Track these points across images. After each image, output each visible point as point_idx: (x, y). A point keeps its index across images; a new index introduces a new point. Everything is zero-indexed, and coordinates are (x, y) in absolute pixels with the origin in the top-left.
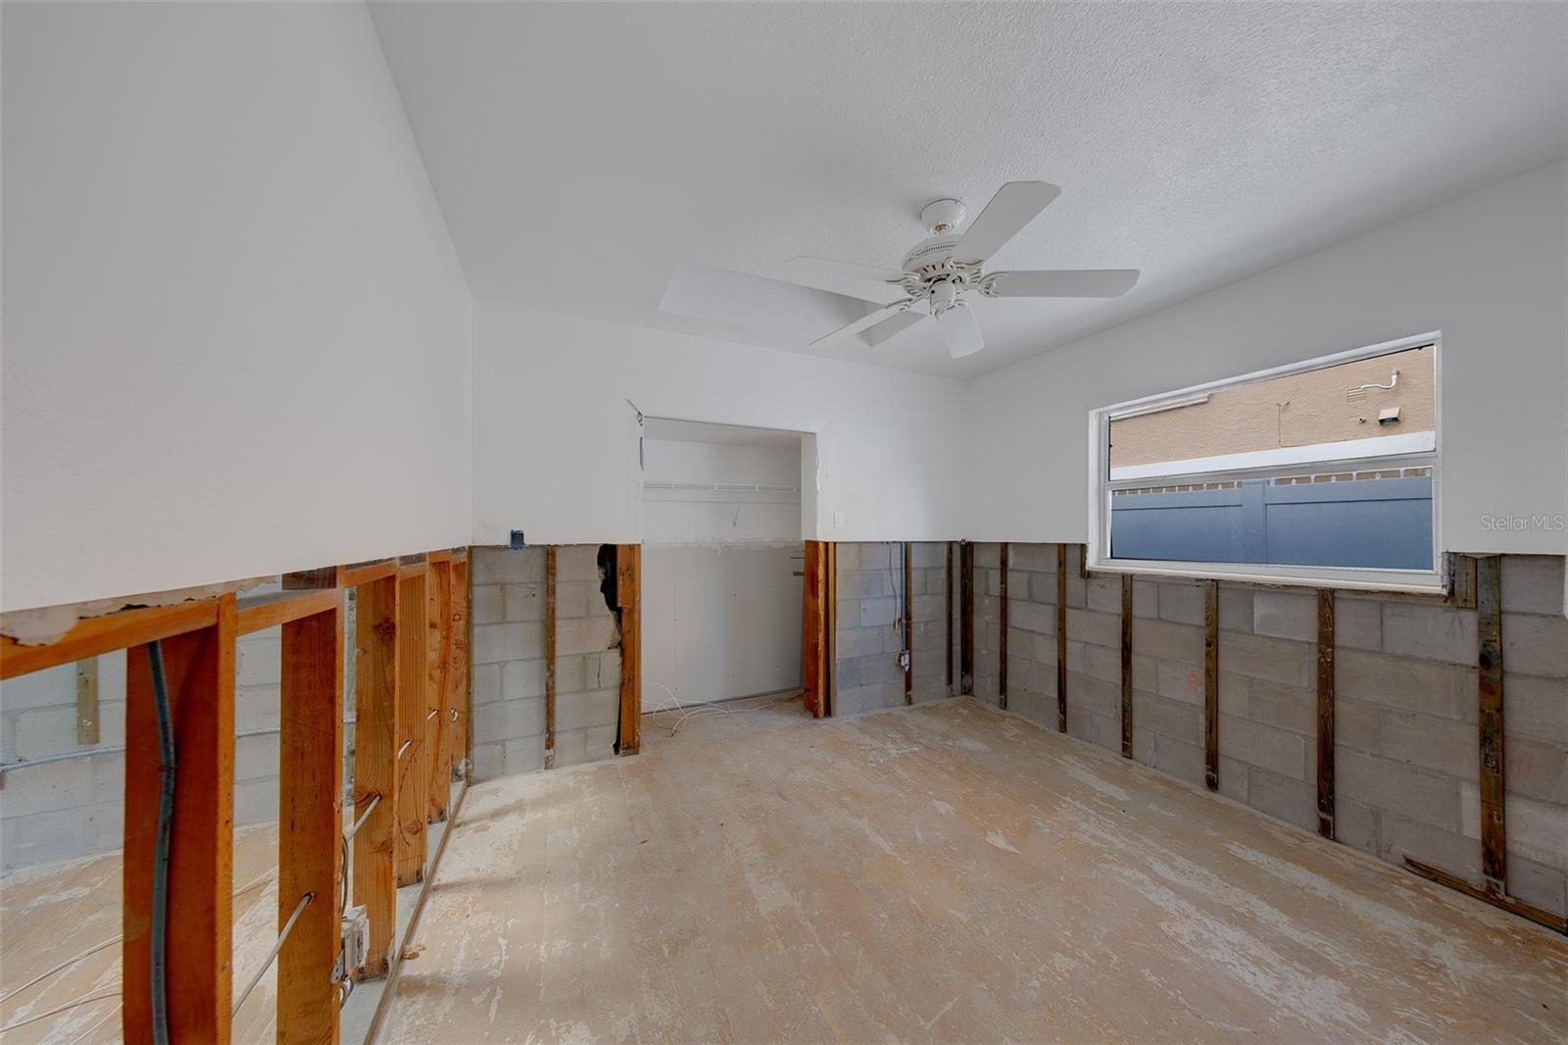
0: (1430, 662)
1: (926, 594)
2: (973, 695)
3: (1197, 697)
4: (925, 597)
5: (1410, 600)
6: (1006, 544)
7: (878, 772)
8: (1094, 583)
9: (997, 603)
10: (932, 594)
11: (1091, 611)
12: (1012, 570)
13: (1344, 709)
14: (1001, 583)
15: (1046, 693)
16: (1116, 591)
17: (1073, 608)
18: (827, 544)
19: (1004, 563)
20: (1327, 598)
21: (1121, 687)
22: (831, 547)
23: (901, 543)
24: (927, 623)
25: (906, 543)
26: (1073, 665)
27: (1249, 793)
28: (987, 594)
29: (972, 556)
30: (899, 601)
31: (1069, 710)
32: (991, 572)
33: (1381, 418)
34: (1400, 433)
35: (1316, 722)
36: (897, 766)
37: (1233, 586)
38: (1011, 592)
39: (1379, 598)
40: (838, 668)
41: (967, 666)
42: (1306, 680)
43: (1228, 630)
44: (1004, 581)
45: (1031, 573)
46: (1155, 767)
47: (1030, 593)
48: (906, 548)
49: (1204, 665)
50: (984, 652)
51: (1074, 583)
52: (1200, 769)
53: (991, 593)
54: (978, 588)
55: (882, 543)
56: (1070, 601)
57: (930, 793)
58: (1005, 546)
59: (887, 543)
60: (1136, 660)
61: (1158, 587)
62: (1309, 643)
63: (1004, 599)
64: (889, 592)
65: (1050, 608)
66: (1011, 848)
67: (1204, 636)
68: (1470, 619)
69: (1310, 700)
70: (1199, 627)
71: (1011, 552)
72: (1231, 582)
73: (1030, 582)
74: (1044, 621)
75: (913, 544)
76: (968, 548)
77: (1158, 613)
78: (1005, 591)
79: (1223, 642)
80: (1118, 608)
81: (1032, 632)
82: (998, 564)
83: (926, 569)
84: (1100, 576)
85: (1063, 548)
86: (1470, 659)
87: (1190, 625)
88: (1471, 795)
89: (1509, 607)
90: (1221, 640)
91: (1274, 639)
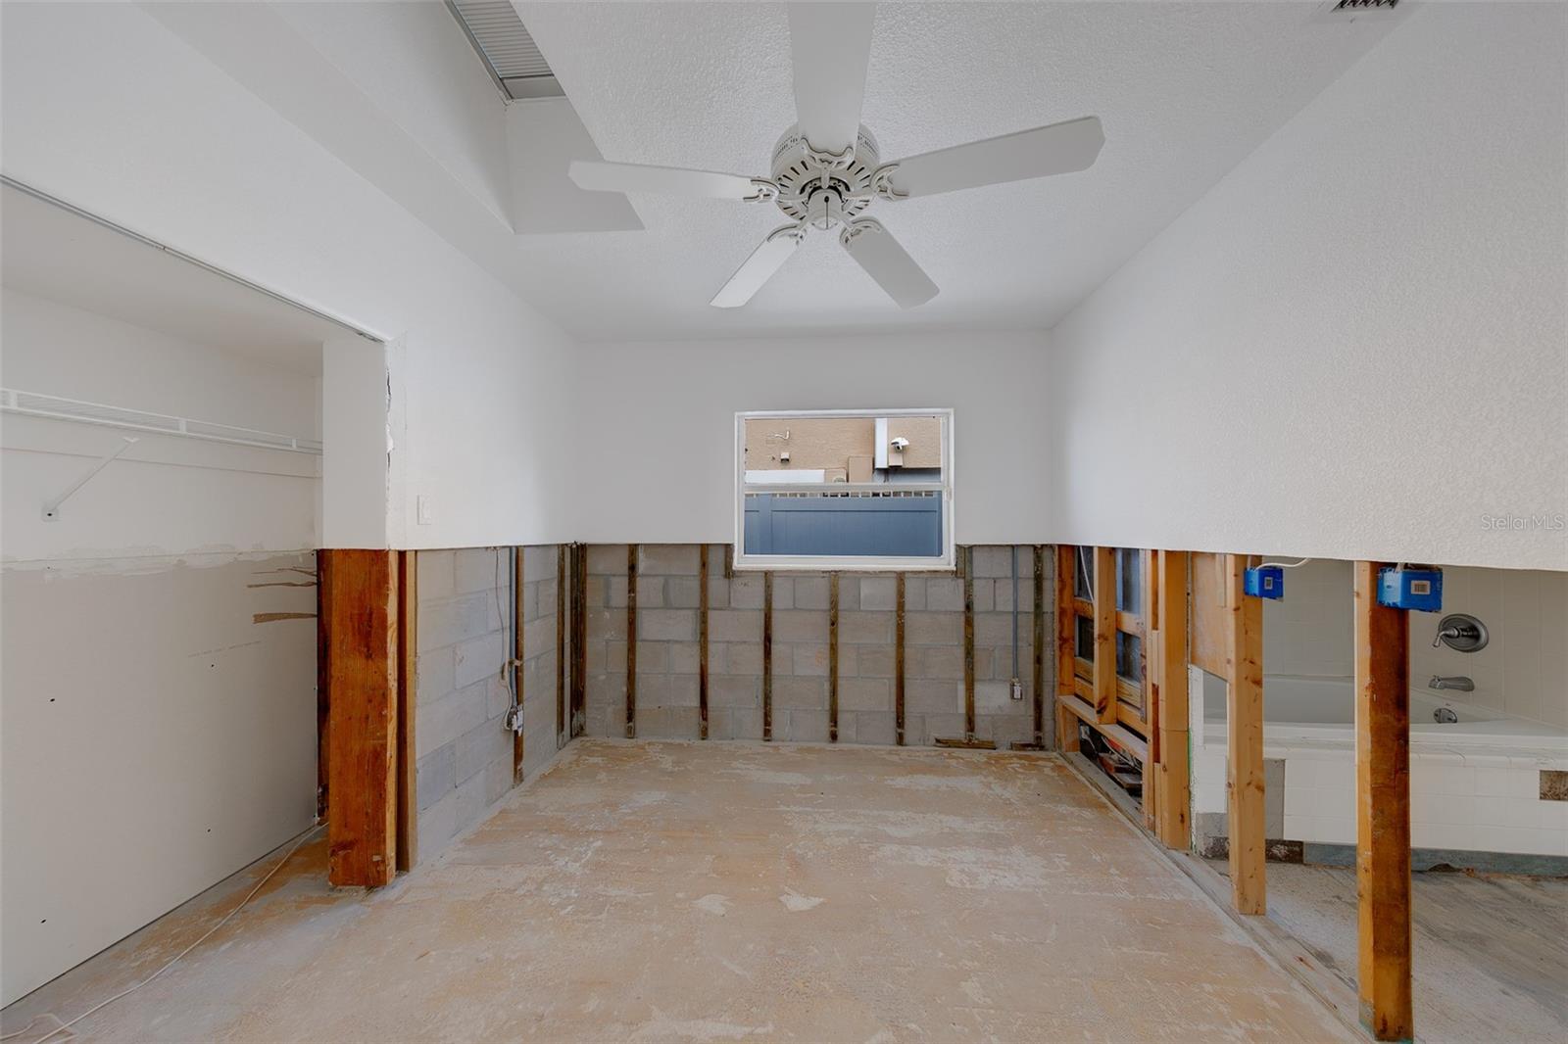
0: (946, 613)
1: (538, 618)
2: (586, 735)
3: (823, 670)
4: (537, 622)
5: (938, 575)
6: (636, 545)
7: (588, 916)
8: (737, 582)
9: (624, 615)
10: (545, 616)
11: (734, 609)
12: (643, 575)
13: (908, 652)
14: (629, 592)
15: (685, 704)
16: (759, 587)
17: (715, 609)
18: (402, 555)
19: (632, 568)
20: (901, 577)
21: (762, 677)
22: (410, 559)
23: (510, 548)
24: (538, 658)
25: (517, 548)
26: (714, 668)
27: (857, 733)
28: (607, 607)
29: (585, 561)
30: (507, 633)
31: (711, 714)
32: (614, 580)
33: (783, 457)
34: (789, 469)
35: (895, 666)
36: (601, 886)
37: (848, 575)
38: (641, 599)
39: (925, 575)
40: (419, 777)
41: (578, 700)
42: (890, 639)
43: (845, 610)
44: (632, 589)
45: (667, 577)
46: (791, 740)
47: (666, 599)
48: (516, 554)
49: (828, 641)
50: (603, 677)
51: (716, 583)
52: (825, 727)
53: (613, 603)
54: (593, 600)
55: (487, 548)
56: (711, 603)
57: (680, 895)
58: (633, 549)
59: (495, 548)
60: (775, 648)
61: (794, 580)
62: (891, 611)
63: (632, 610)
64: (494, 624)
65: (690, 613)
66: (816, 901)
67: (828, 618)
68: (961, 582)
69: (892, 651)
70: (824, 611)
71: (641, 555)
72: (845, 572)
73: (665, 589)
74: (683, 626)
75: (525, 549)
76: (579, 553)
77: (794, 604)
78: (632, 600)
79: (841, 620)
80: (760, 604)
81: (668, 641)
82: (625, 569)
83: (538, 582)
84: (743, 574)
85: (704, 548)
86: (962, 607)
87: (818, 610)
88: (961, 687)
89: (975, 575)
90: (839, 619)
91: (872, 612)
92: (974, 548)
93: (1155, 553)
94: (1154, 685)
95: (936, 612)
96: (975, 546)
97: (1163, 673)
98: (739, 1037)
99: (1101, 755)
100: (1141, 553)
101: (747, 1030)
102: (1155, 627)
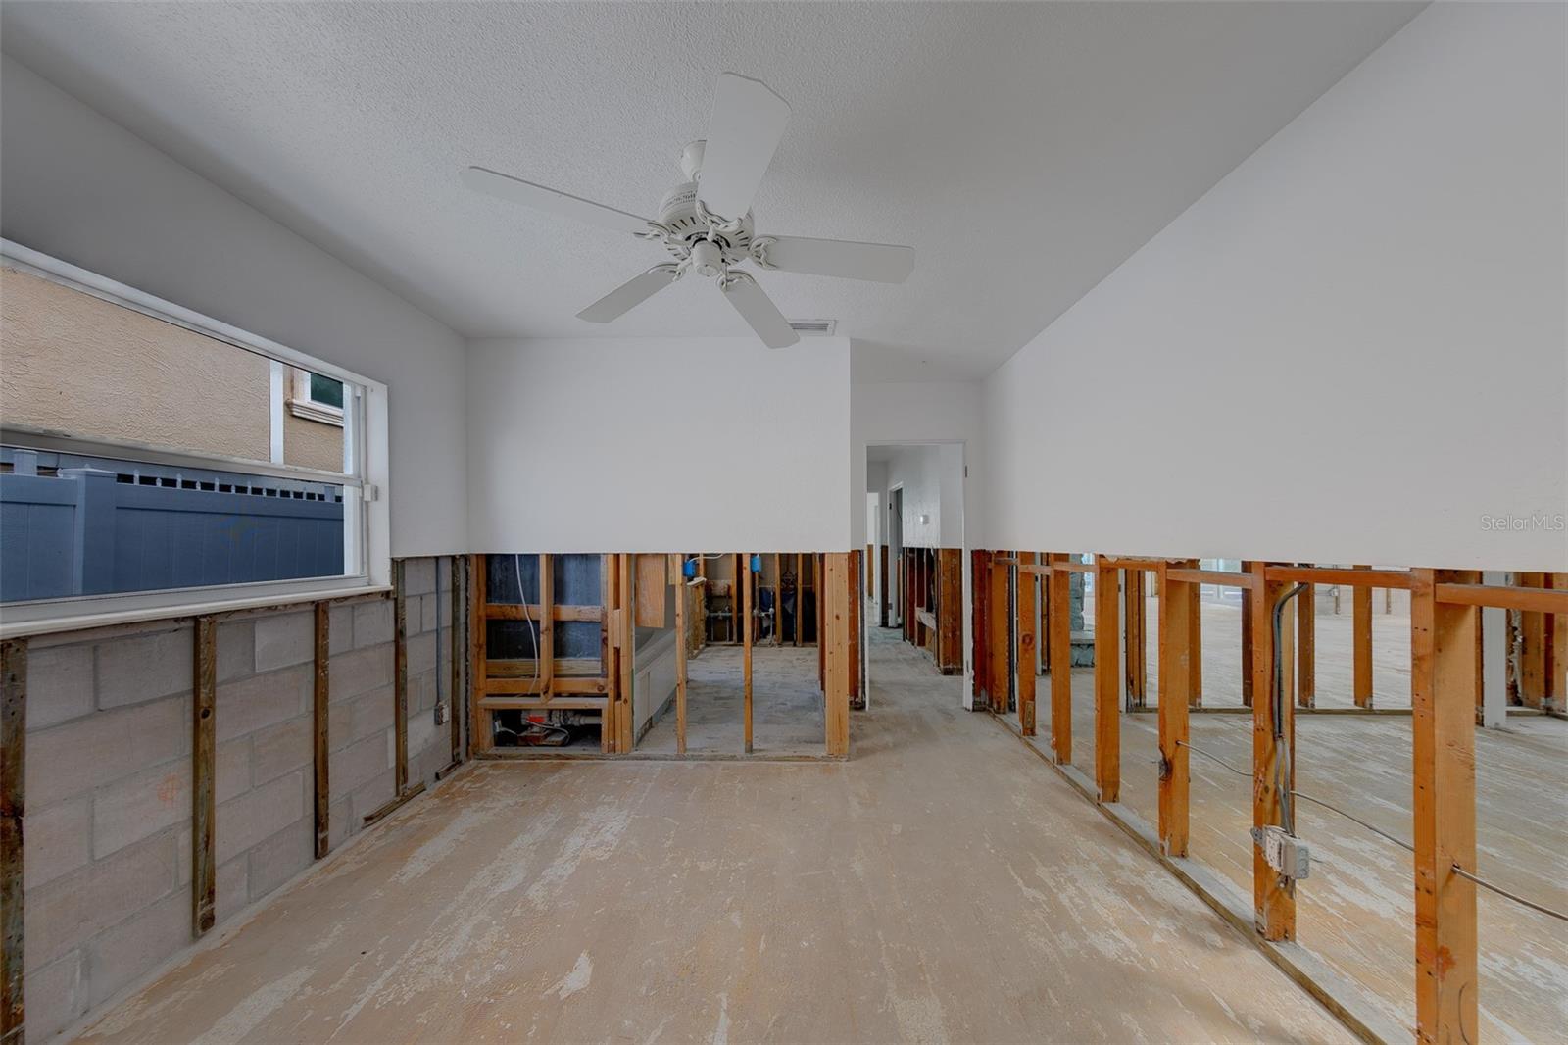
0: (375, 647)
3: (177, 811)
5: (371, 598)
20: (326, 609)
37: (231, 618)
39: (352, 603)
42: (304, 708)
49: (189, 751)
60: (34, 824)
61: (94, 651)
62: (306, 664)
69: (307, 724)
70: (179, 696)
86: (390, 636)
87: (163, 699)
88: (391, 736)
89: (406, 594)
90: (218, 702)
91: (276, 672)
92: (406, 562)
93: (617, 556)
94: (615, 648)
95: (365, 649)
96: (408, 558)
97: (624, 637)
98: (729, 1021)
99: (524, 734)
100: (603, 558)
101: (723, 1014)
102: (617, 606)
